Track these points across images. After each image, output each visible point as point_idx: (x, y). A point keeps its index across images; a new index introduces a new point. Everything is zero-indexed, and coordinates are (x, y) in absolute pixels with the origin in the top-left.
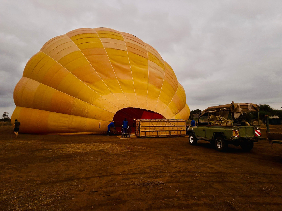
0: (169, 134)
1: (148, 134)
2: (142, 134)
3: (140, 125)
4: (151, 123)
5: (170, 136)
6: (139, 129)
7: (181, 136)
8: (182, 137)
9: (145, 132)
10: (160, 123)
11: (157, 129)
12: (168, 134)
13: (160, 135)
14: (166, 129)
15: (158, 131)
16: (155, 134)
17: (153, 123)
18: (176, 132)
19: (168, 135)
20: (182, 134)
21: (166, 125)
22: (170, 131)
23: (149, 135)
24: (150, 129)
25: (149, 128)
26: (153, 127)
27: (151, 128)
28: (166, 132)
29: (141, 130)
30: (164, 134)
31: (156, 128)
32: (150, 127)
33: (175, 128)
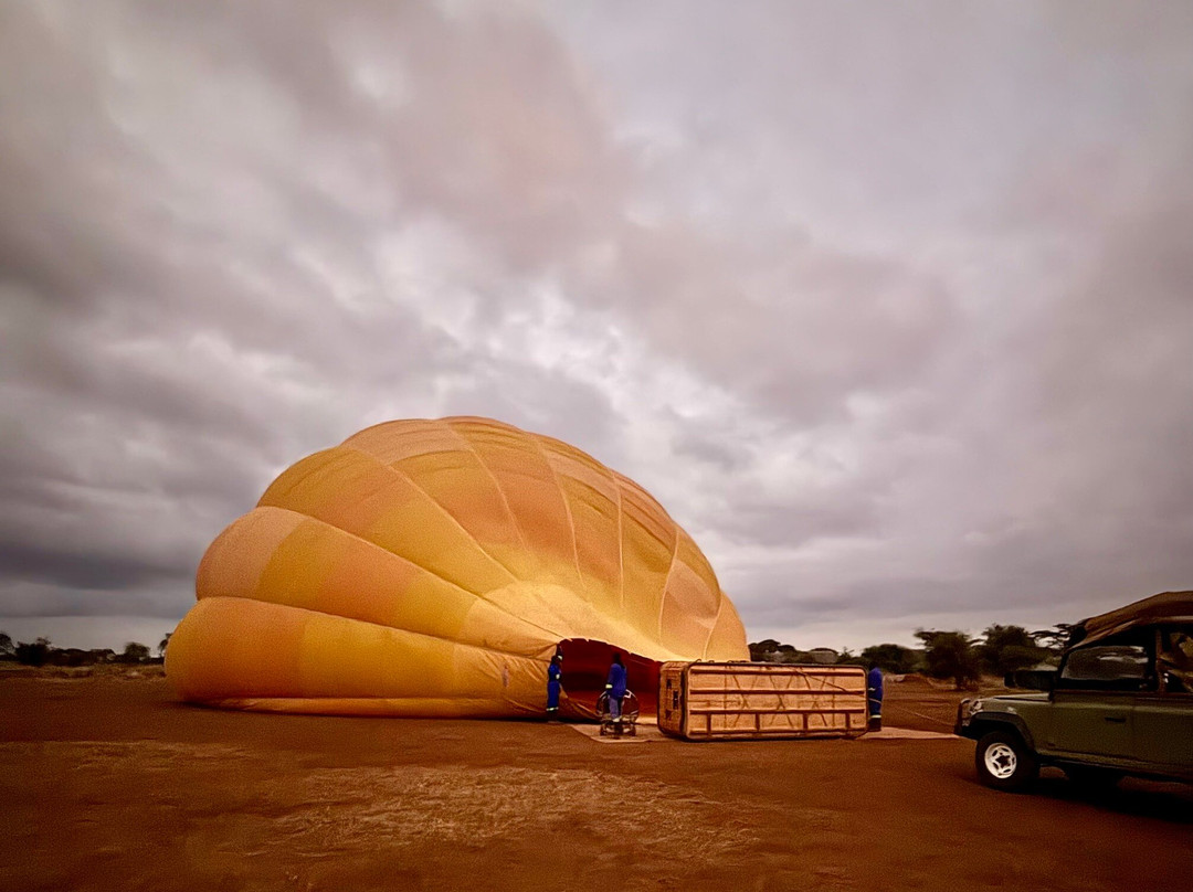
0: (801, 728)
1: (719, 725)
2: (695, 725)
3: (684, 683)
4: (729, 676)
5: (805, 736)
6: (681, 702)
7: (848, 735)
8: (853, 738)
9: (708, 714)
10: (767, 678)
11: (756, 703)
12: (798, 725)
13: (766, 728)
14: (792, 703)
15: (757, 713)
16: (746, 724)
17: (740, 678)
18: (828, 717)
19: (796, 728)
20: (853, 726)
21: (791, 689)
22: (806, 714)
23: (722, 729)
24: (725, 702)
25: (721, 697)
26: (740, 696)
27: (730, 697)
28: (791, 716)
29: (691, 707)
30: (780, 723)
31: (752, 697)
32: (726, 692)
33: (824, 702)
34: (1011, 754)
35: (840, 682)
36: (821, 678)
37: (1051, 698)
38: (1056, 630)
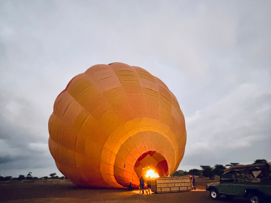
1: (163, 190)
5: (180, 191)
6: (156, 186)
8: (189, 191)
9: (161, 188)
12: (178, 189)
13: (172, 190)
14: (176, 185)
15: (170, 187)
16: (168, 190)
17: (167, 180)
18: (184, 187)
21: (176, 182)
22: (179, 187)
24: (164, 185)
28: (177, 187)
29: (158, 186)
30: (175, 189)
32: (164, 183)
33: (183, 185)
34: (215, 193)
35: (186, 181)
36: (182, 180)
37: (220, 183)
38: (230, 164)
